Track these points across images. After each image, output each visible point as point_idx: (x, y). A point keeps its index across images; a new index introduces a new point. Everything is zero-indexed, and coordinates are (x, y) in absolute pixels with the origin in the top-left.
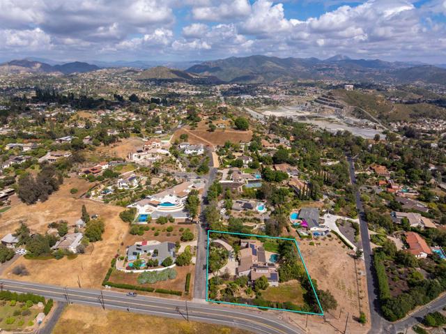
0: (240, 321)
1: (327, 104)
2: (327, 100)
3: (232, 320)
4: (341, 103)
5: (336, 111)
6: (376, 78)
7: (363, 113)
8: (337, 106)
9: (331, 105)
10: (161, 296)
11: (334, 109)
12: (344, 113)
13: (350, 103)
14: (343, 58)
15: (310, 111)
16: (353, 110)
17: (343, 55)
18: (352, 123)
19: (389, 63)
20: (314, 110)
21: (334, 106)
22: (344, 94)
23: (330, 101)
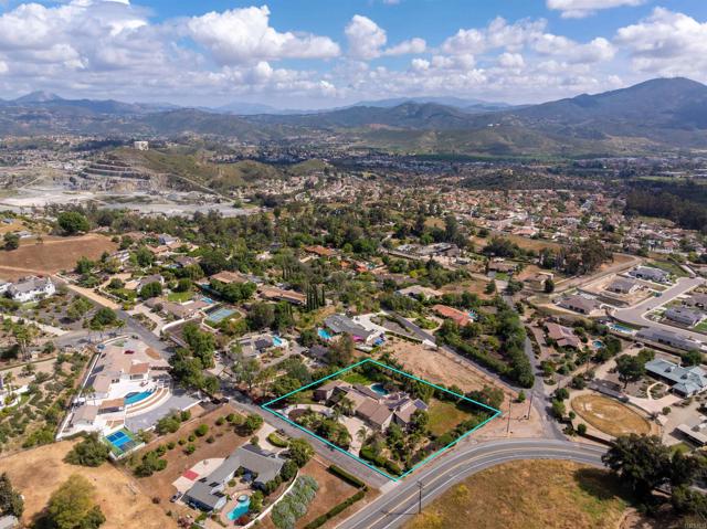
0: (455, 472)
1: (117, 175)
2: (112, 169)
3: (447, 477)
4: (141, 170)
5: (139, 183)
6: (124, 128)
7: (185, 182)
8: (138, 176)
9: (124, 176)
10: (343, 517)
11: (136, 181)
12: (154, 184)
13: (158, 169)
14: (49, 98)
15: (88, 189)
16: (166, 179)
17: (49, 92)
18: (179, 199)
19: (130, 105)
20: (95, 186)
21: (132, 176)
22: (141, 157)
23: (119, 170)
